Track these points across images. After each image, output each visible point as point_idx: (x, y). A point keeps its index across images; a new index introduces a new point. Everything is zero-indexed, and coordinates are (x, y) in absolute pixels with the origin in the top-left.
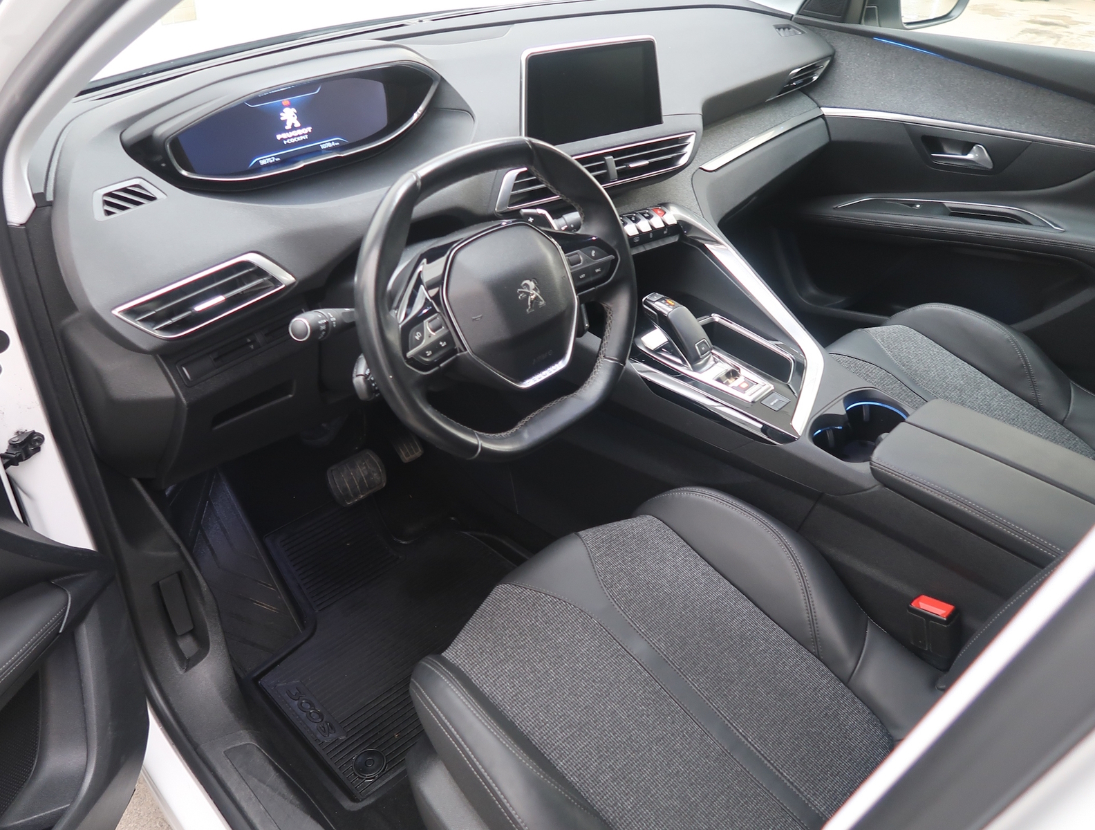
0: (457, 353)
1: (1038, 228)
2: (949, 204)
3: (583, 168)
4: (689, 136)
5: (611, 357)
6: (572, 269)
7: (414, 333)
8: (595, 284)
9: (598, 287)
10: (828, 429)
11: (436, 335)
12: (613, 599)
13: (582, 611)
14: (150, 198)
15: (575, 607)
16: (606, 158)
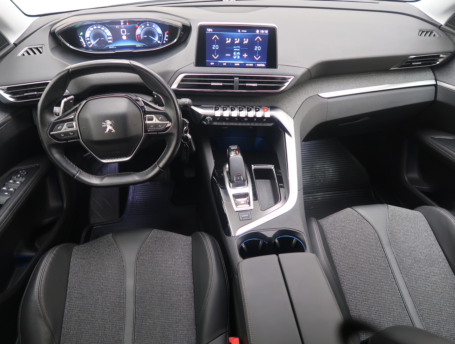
0: (78, 139)
5: (159, 166)
6: (148, 122)
7: (58, 126)
8: (158, 132)
9: (159, 133)
10: (261, 241)
11: (69, 129)
12: (137, 260)
13: (122, 257)
14: (41, 53)
15: (121, 255)
16: (235, 78)
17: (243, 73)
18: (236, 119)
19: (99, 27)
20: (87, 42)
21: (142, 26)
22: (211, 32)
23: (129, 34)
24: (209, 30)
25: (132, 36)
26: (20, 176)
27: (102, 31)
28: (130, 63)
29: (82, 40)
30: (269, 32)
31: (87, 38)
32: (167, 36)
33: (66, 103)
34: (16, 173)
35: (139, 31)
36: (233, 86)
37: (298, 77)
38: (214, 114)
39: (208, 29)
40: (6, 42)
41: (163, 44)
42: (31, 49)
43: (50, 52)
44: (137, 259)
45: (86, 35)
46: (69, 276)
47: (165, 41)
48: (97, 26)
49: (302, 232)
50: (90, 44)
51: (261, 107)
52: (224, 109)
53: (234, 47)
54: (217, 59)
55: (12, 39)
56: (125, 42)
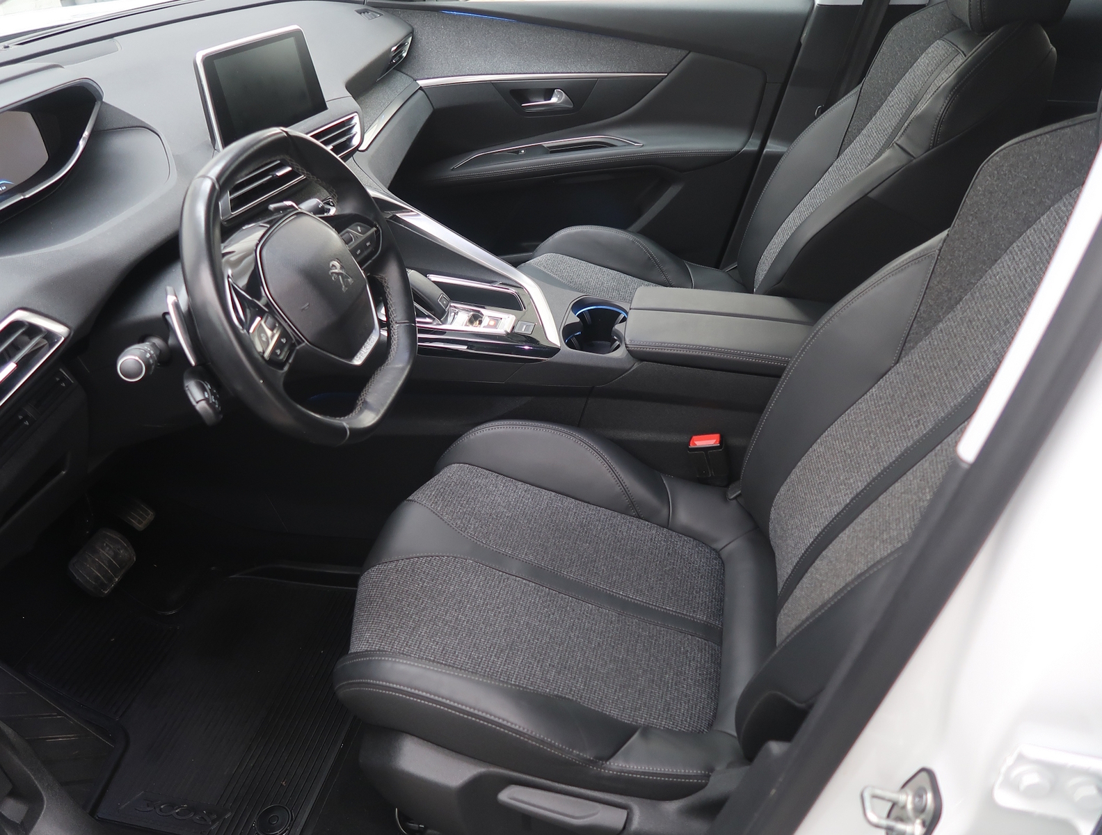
0: (296, 346)
1: (624, 148)
2: (547, 144)
3: (318, 143)
4: (352, 118)
11: (276, 334)
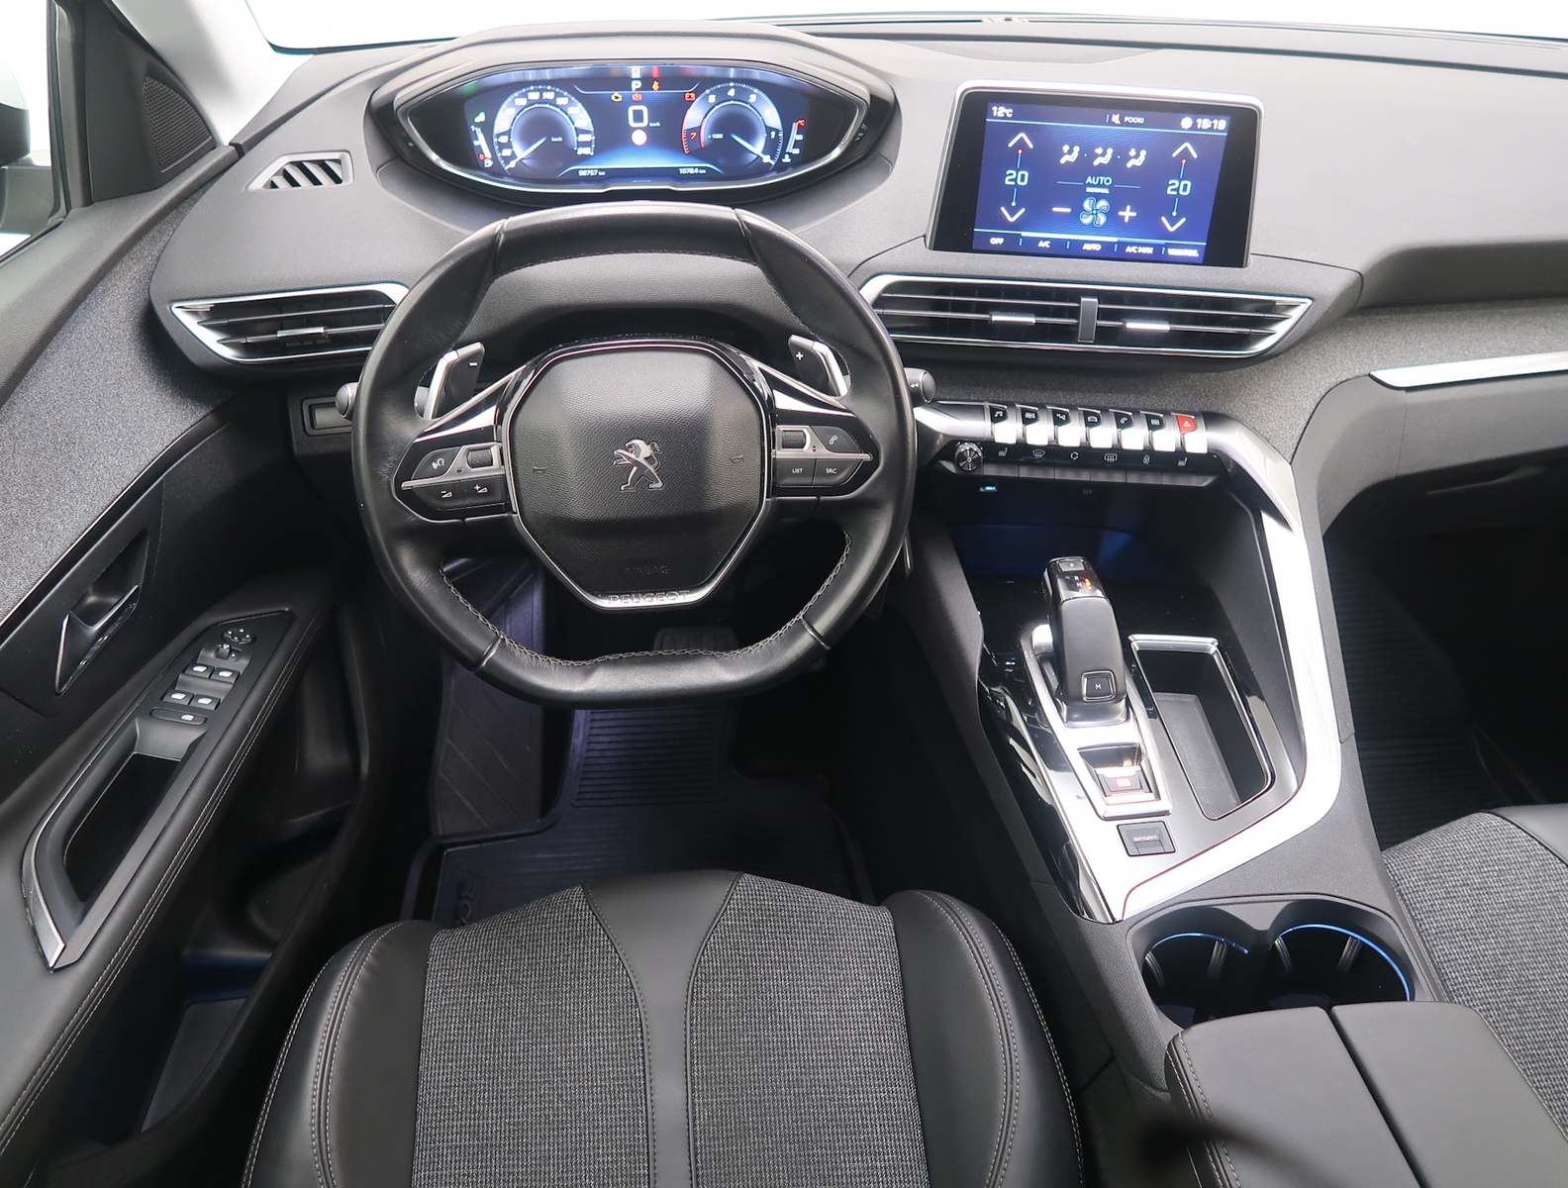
4: (1288, 304)
5: (816, 626)
6: (781, 454)
7: (434, 459)
8: (818, 491)
9: (822, 498)
10: (1220, 942)
11: (473, 473)
12: (692, 999)
13: (632, 987)
14: (337, 180)
15: (627, 975)
16: (1083, 299)
17: (1114, 281)
18: (1074, 456)
19: (549, 96)
20: (497, 151)
21: (708, 95)
22: (1005, 117)
23: (658, 124)
24: (1000, 111)
25: (669, 133)
26: (231, 651)
27: (558, 110)
28: (738, 218)
29: (481, 141)
30: (1230, 129)
31: (498, 136)
32: (800, 137)
33: (453, 371)
34: (213, 637)
35: (696, 117)
36: (1074, 329)
37: (1329, 302)
38: (987, 434)
39: (995, 108)
40: (208, 137)
41: (781, 167)
42: (300, 165)
43: (375, 179)
44: (692, 995)
45: (496, 122)
46: (422, 1054)
47: (790, 154)
48: (541, 92)
49: (1385, 913)
50: (507, 160)
51: (1167, 413)
52: (1028, 415)
53: (1089, 180)
54: (1018, 225)
55: (227, 125)
56: (640, 155)
